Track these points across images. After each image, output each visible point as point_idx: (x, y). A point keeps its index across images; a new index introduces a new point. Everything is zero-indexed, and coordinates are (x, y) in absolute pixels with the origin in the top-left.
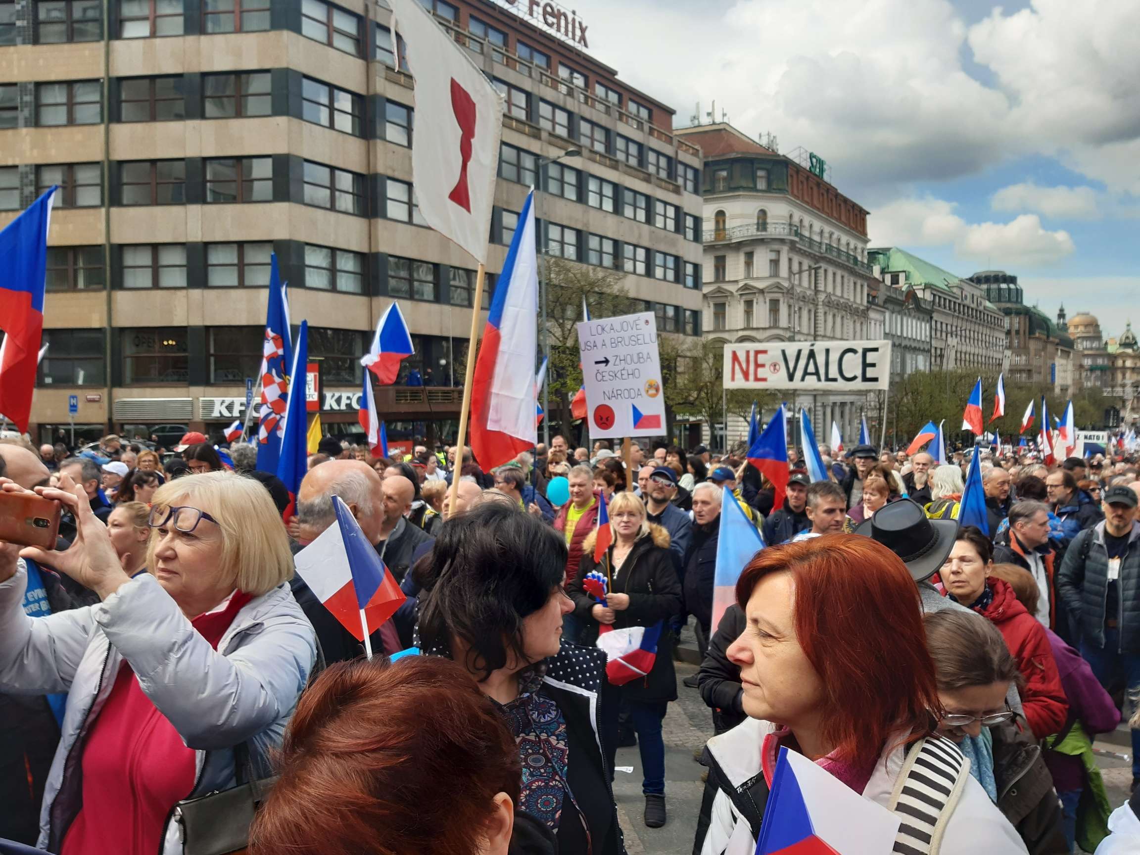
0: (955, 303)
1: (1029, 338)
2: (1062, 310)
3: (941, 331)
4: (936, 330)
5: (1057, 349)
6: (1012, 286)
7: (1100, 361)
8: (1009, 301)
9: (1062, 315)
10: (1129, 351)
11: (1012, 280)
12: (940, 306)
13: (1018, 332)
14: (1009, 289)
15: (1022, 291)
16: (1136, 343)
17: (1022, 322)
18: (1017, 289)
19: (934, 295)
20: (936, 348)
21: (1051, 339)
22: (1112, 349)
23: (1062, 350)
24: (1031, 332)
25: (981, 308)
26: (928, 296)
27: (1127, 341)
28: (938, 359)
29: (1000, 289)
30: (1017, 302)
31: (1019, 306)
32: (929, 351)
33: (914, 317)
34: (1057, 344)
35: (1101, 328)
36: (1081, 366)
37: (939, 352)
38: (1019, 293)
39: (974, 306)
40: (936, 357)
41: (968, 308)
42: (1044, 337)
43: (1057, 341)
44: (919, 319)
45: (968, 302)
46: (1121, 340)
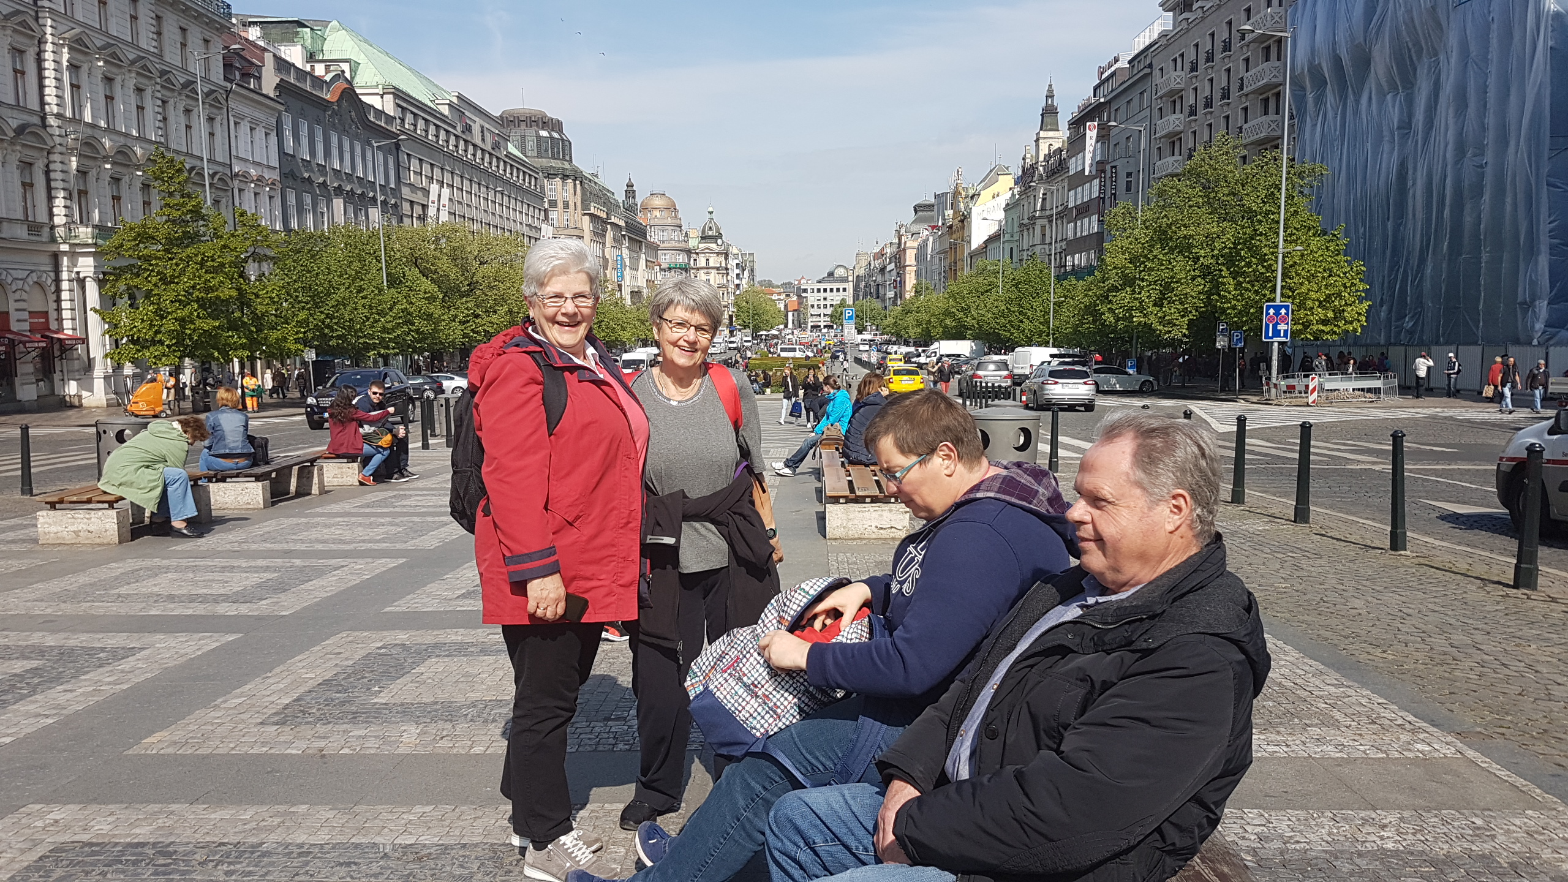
1: (583, 214)
2: (630, 185)
5: (624, 236)
6: (556, 135)
7: (680, 258)
8: (553, 157)
9: (630, 192)
10: (713, 246)
11: (557, 126)
13: (567, 205)
14: (552, 138)
15: (570, 144)
16: (720, 236)
17: (572, 191)
18: (563, 140)
19: (404, 110)
20: (411, 203)
21: (614, 219)
22: (693, 243)
23: (629, 238)
24: (585, 206)
25: (500, 153)
26: (389, 108)
27: (710, 233)
29: (539, 137)
30: (563, 159)
31: (567, 165)
32: (397, 205)
33: (357, 137)
34: (623, 229)
35: (680, 215)
36: (658, 263)
37: (418, 210)
38: (567, 144)
40: (412, 217)
42: (604, 215)
43: (622, 223)
46: (703, 231)
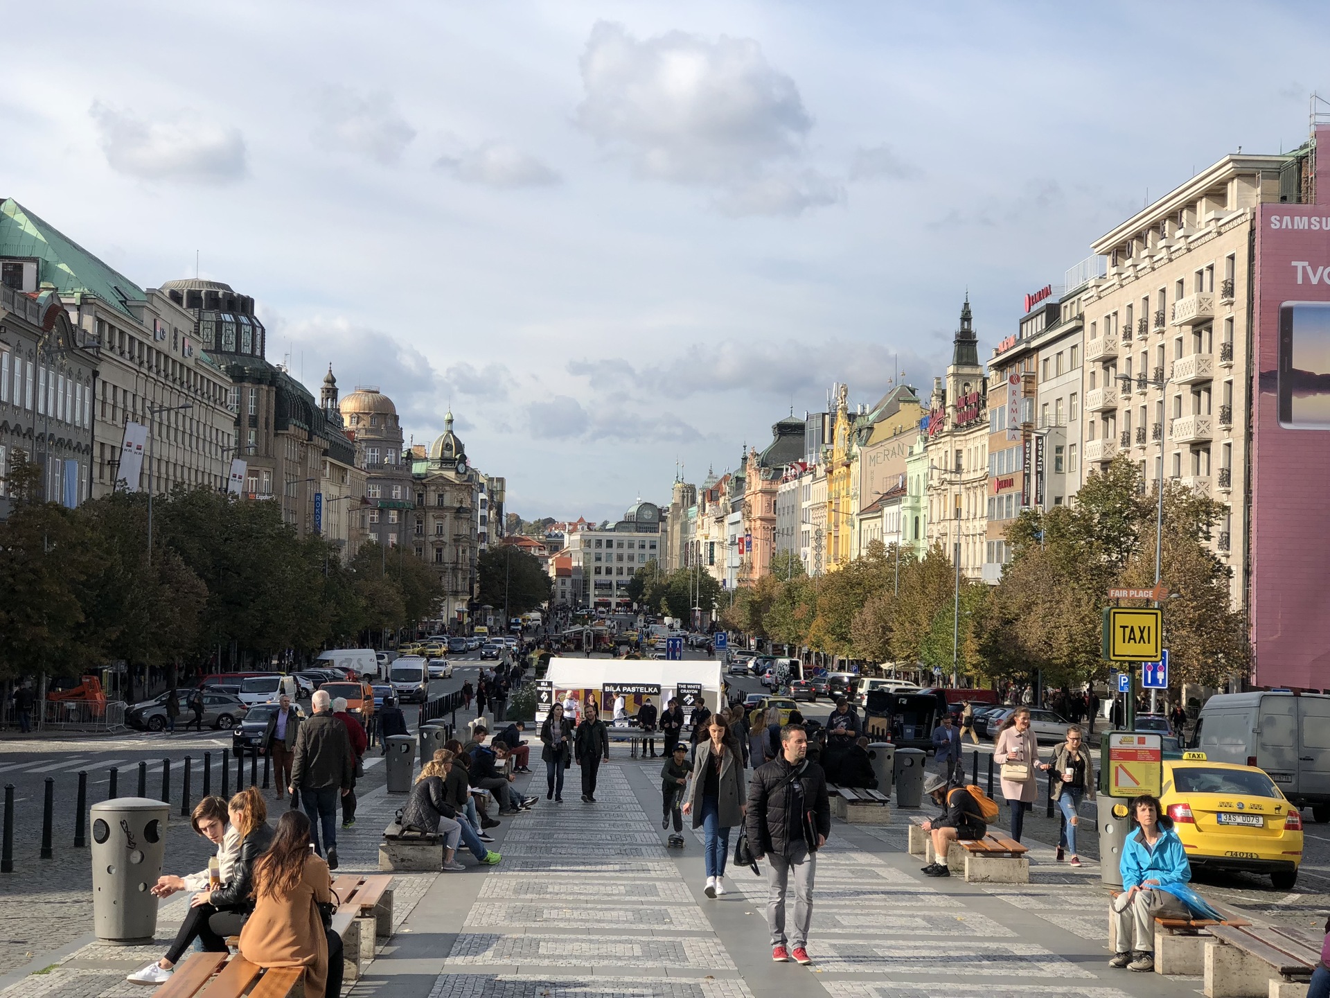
0: (141, 343)
1: (276, 435)
2: (331, 381)
3: (114, 407)
4: (104, 403)
5: (325, 462)
6: (244, 319)
7: (397, 493)
8: (238, 352)
10: (451, 475)
11: (243, 305)
12: (112, 348)
13: (254, 422)
14: (239, 326)
15: (263, 331)
16: (463, 459)
17: (264, 401)
18: (254, 328)
19: (101, 322)
20: (102, 444)
21: (316, 440)
22: (418, 468)
23: (331, 464)
24: (281, 423)
25: (190, 362)
26: (89, 324)
27: (448, 454)
28: (107, 470)
29: (219, 324)
30: (253, 354)
31: (257, 364)
32: (89, 450)
33: (61, 368)
34: (325, 453)
36: (364, 501)
37: (108, 456)
38: (258, 332)
39: (177, 355)
40: (102, 465)
41: (166, 357)
42: (305, 435)
43: (326, 445)
44: (69, 374)
45: (164, 346)
